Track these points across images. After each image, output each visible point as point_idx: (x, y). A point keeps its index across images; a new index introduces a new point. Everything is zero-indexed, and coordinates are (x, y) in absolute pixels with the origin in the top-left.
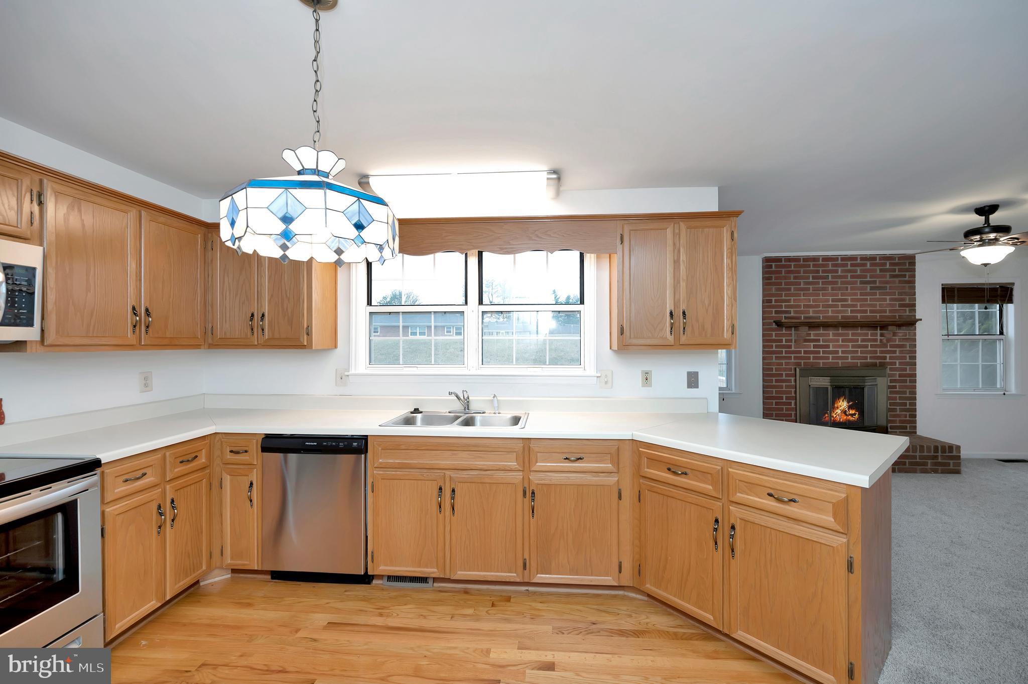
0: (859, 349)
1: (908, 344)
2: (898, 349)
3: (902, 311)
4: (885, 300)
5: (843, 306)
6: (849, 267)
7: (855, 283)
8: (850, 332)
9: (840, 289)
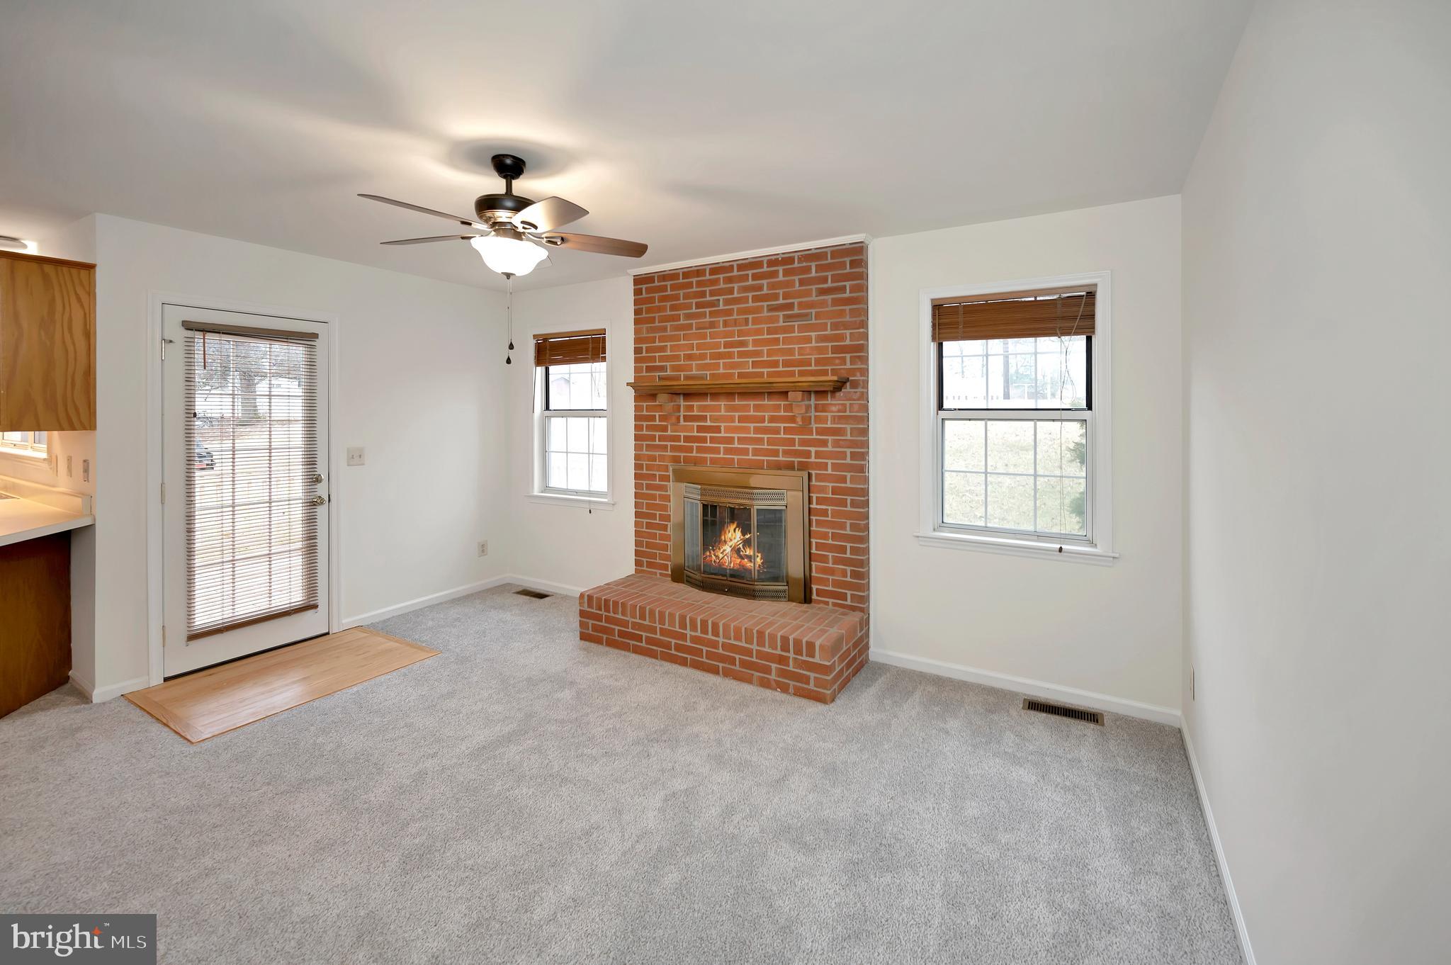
0: (766, 436)
1: (848, 427)
2: (830, 438)
3: (837, 361)
4: (809, 340)
5: (741, 354)
6: (750, 282)
7: (759, 310)
8: (752, 403)
9: (736, 323)
